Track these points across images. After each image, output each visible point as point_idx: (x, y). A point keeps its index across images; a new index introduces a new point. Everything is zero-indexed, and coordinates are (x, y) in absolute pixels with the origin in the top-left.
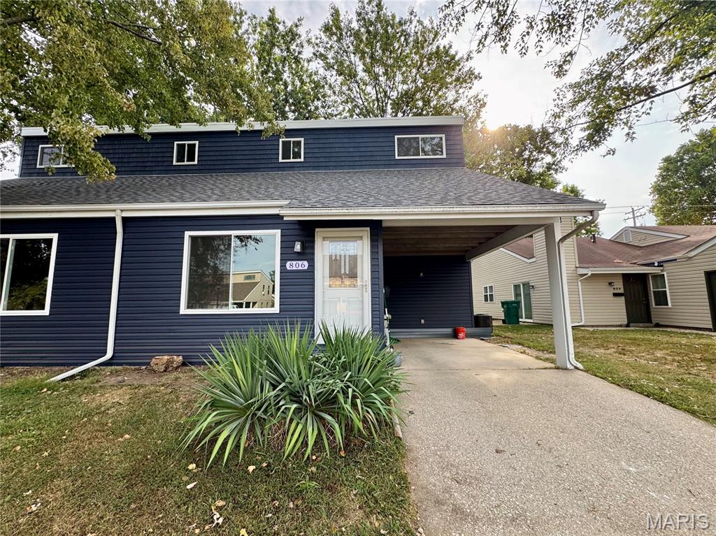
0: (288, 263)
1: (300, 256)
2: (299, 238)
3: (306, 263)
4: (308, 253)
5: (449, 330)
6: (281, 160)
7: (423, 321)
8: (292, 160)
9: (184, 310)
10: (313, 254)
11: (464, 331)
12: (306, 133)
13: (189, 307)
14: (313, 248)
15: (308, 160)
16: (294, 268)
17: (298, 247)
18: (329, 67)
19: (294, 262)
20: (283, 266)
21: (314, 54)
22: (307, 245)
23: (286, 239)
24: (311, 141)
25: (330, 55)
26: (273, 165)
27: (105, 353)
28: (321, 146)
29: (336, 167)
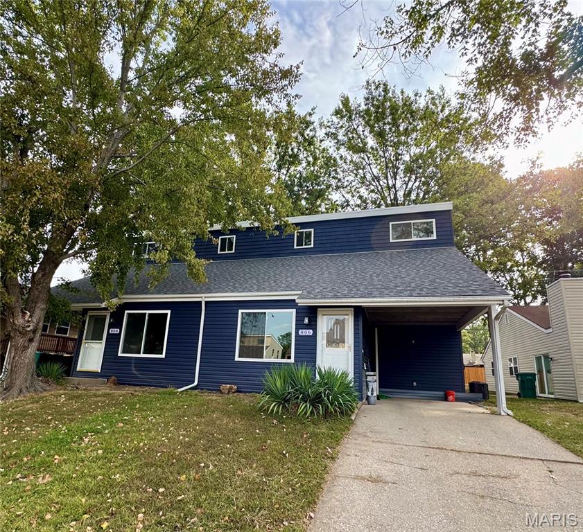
0: (300, 330)
1: (307, 327)
2: (307, 315)
3: (311, 331)
4: (313, 325)
5: (441, 394)
6: (295, 247)
7: (415, 384)
8: (304, 247)
9: (237, 359)
10: (316, 325)
11: (452, 394)
12: (316, 224)
13: (240, 357)
14: (316, 321)
15: (317, 246)
16: (304, 334)
17: (306, 321)
18: (339, 144)
19: (304, 330)
20: (297, 333)
21: (326, 134)
22: (312, 319)
23: (299, 315)
24: (319, 231)
25: (341, 132)
26: (289, 251)
27: (194, 382)
28: (328, 234)
29: (339, 251)
